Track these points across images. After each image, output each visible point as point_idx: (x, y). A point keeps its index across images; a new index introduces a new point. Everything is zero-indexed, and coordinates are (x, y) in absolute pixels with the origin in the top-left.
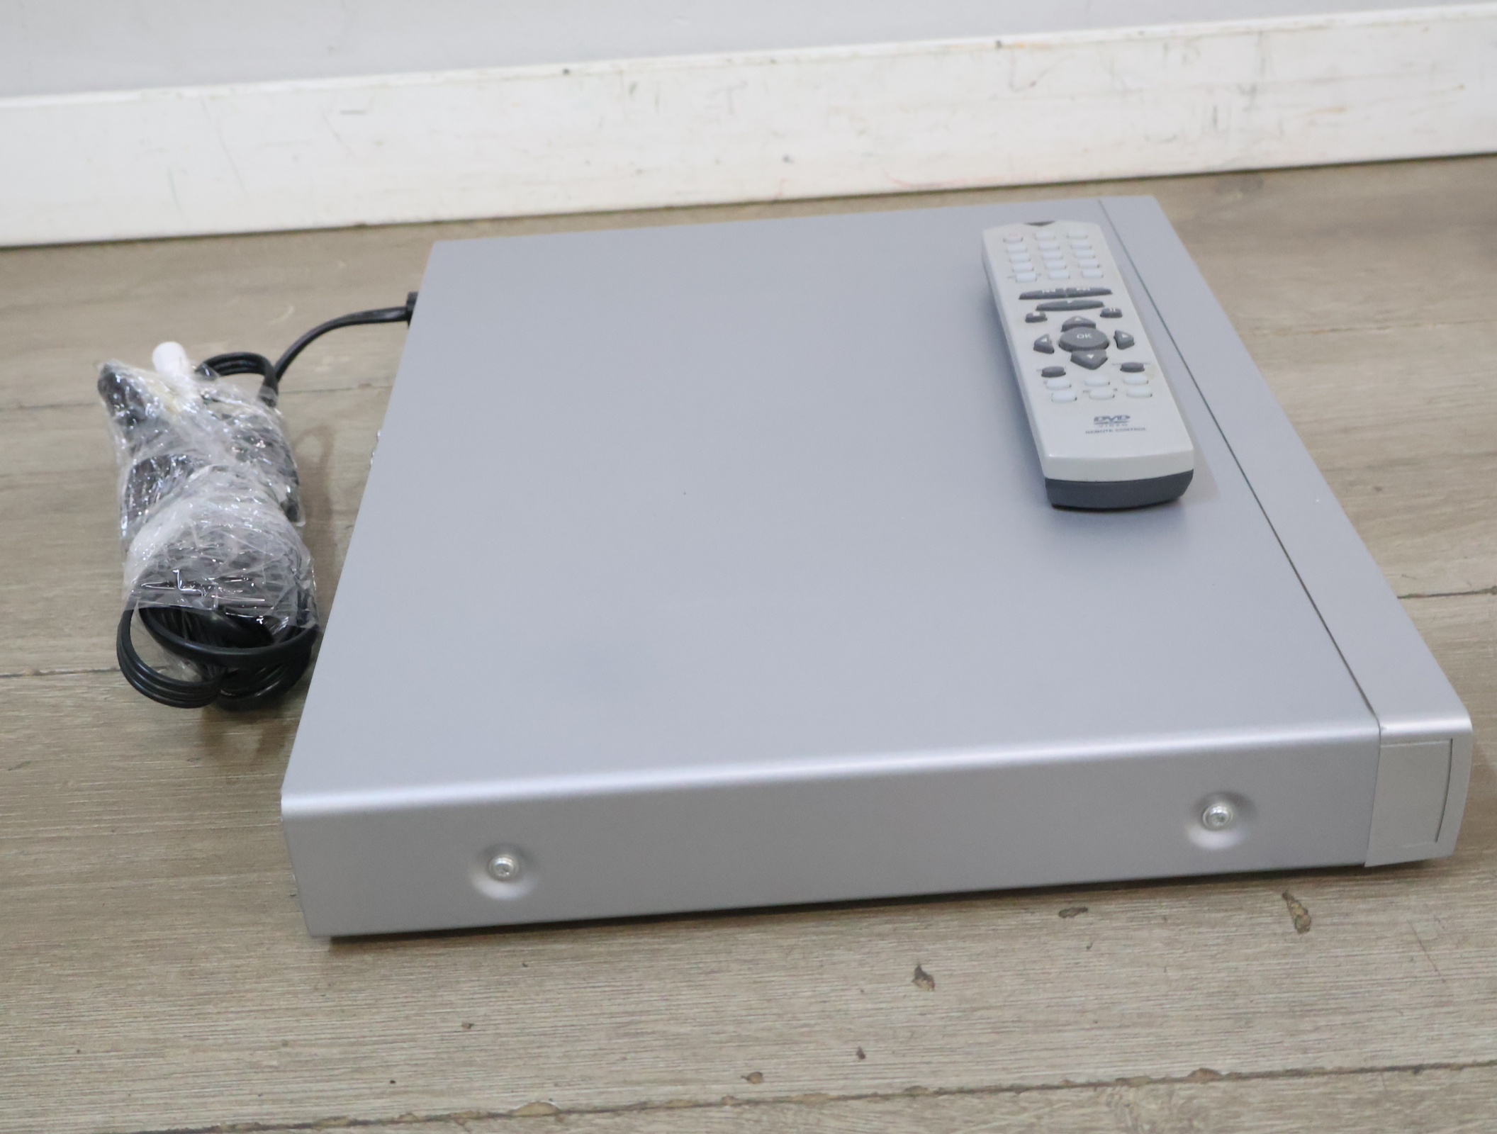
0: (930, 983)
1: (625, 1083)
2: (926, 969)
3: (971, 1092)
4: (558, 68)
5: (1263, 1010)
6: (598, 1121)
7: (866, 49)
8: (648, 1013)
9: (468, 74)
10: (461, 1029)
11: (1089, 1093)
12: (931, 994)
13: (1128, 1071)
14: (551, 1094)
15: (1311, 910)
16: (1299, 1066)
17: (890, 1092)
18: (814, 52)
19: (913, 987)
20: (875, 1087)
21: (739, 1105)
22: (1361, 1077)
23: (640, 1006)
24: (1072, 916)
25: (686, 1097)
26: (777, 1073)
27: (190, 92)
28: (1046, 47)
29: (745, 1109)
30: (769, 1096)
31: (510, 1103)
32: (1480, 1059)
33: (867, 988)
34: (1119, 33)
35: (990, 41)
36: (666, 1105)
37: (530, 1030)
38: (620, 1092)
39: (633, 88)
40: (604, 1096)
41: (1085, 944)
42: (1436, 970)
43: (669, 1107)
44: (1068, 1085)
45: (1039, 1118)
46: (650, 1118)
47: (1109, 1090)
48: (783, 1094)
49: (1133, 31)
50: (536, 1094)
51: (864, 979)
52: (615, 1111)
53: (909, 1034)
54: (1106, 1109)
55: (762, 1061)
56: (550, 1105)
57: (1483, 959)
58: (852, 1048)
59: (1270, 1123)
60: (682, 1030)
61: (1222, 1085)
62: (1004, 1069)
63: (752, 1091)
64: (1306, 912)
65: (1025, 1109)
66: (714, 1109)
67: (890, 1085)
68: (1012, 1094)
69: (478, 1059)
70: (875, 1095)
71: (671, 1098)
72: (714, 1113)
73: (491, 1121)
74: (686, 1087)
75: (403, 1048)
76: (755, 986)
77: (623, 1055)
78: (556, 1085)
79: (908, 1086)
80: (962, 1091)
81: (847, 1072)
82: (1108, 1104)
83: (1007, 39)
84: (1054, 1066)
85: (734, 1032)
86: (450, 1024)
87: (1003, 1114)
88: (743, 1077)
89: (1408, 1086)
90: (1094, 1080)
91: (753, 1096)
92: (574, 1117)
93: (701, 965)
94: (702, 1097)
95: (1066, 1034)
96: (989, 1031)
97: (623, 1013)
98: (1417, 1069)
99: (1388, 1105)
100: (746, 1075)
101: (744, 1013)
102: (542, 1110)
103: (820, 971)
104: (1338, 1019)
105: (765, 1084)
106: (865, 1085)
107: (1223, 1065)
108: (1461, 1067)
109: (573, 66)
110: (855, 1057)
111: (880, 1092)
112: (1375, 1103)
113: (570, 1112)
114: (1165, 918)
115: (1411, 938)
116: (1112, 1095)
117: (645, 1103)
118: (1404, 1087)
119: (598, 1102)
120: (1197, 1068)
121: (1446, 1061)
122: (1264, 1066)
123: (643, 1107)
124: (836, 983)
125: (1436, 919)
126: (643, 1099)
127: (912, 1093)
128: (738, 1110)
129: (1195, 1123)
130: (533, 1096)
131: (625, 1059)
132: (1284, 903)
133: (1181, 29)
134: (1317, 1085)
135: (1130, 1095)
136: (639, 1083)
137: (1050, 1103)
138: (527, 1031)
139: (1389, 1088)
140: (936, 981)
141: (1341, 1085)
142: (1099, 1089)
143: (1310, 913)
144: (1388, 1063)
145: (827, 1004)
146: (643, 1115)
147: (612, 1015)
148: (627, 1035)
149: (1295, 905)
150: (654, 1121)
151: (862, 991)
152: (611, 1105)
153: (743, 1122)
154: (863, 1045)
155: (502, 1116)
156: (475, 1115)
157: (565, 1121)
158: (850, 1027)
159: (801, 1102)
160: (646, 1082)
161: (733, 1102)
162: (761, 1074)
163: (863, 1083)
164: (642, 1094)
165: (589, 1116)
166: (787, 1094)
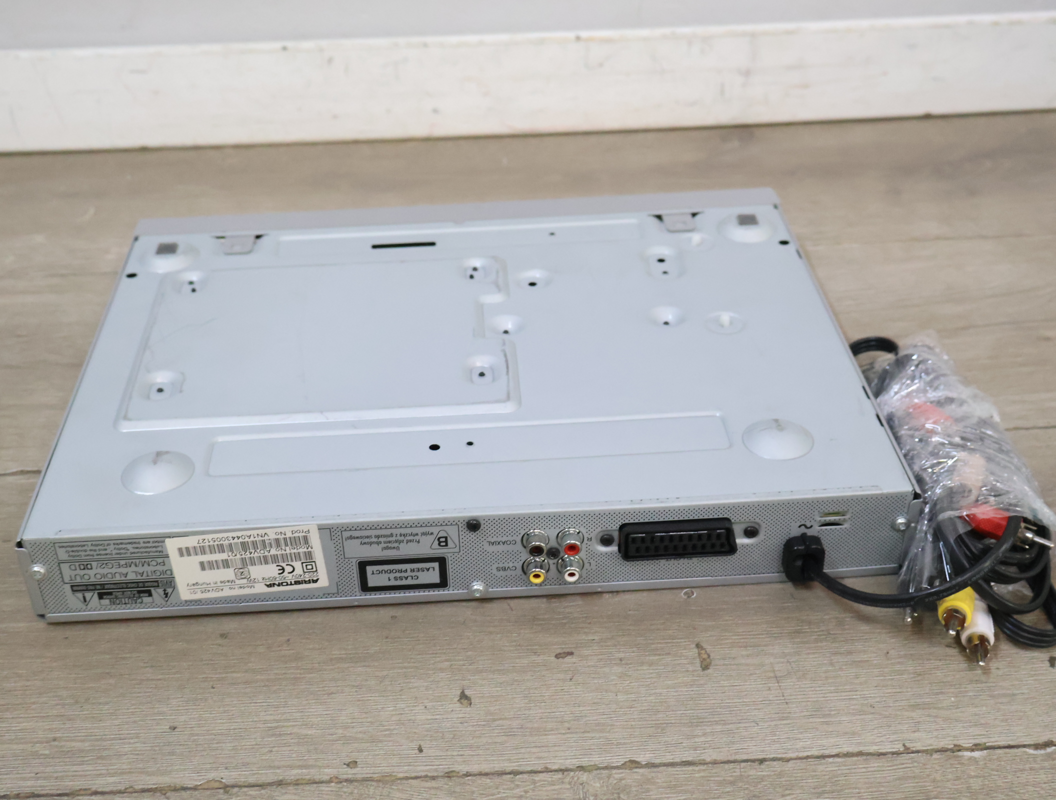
0: (469, 702)
1: (270, 767)
2: (467, 692)
3: (486, 774)
4: (278, 45)
5: (673, 722)
6: (251, 793)
7: (489, 38)
8: (288, 720)
9: (216, 48)
10: (169, 730)
11: (560, 775)
12: (469, 709)
13: (585, 762)
14: (222, 775)
15: (712, 655)
16: (690, 759)
17: (436, 774)
18: (454, 39)
19: (458, 705)
20: (427, 771)
21: (341, 782)
22: (727, 766)
23: (285, 716)
24: (563, 658)
25: (308, 777)
26: (366, 761)
27: (25, 54)
28: (609, 41)
29: (344, 785)
30: (359, 776)
31: (196, 780)
32: (801, 755)
33: (429, 705)
34: (659, 32)
35: (571, 35)
36: (294, 782)
37: (213, 732)
38: (266, 773)
39: (330, 61)
40: (256, 776)
41: (568, 677)
42: (783, 696)
43: (297, 783)
44: (547, 770)
45: (526, 792)
46: (284, 791)
47: (572, 773)
48: (369, 776)
49: (667, 31)
50: (213, 775)
51: (428, 699)
52: (261, 786)
53: (452, 736)
54: (568, 786)
55: (357, 754)
56: (221, 782)
57: (813, 689)
58: (415, 745)
59: (667, 796)
60: (310, 732)
61: (641, 771)
62: (508, 760)
63: (349, 773)
64: (709, 656)
65: (518, 786)
66: (324, 785)
67: (436, 770)
68: (512, 776)
69: (178, 751)
70: (426, 776)
71: (298, 777)
72: (324, 788)
73: (183, 792)
74: (308, 770)
75: (130, 743)
76: (358, 703)
77: (271, 749)
78: (226, 768)
79: (447, 770)
80: (481, 774)
81: (411, 761)
82: (570, 783)
83: (584, 34)
84: (539, 758)
85: (342, 734)
86: (162, 727)
87: (504, 789)
88: (345, 764)
89: (754, 772)
90: (563, 768)
91: (350, 776)
92: (236, 790)
93: (326, 689)
94: (317, 778)
95: (550, 737)
96: (503, 734)
97: (273, 720)
98: (762, 761)
99: (740, 784)
100: (347, 763)
101: (350, 721)
102: (217, 785)
103: (400, 693)
104: (719, 728)
105: (358, 769)
106: (421, 770)
107: (642, 758)
108: (788, 760)
109: (289, 44)
110: (417, 751)
111: (429, 774)
112: (732, 783)
113: (233, 786)
114: (621, 660)
115: (772, 675)
116: (573, 778)
117: (281, 781)
118: (752, 772)
119: (252, 780)
120: (628, 760)
121: (779, 756)
122: (668, 758)
123: (280, 783)
124: (410, 702)
125: (788, 662)
126: (281, 778)
127: (449, 775)
128: (340, 786)
129: (622, 796)
130: (212, 775)
131: (271, 751)
132: (696, 650)
133: (700, 30)
134: (699, 771)
135: (584, 777)
136: (279, 768)
137: (534, 782)
138: (210, 732)
139: (743, 774)
140: (473, 701)
141: (714, 771)
142: (566, 773)
143: (711, 658)
144: (745, 757)
145: (403, 715)
146: (279, 788)
147: (265, 722)
148: (273, 735)
149: (703, 652)
150: (286, 793)
151: (426, 707)
152: (260, 782)
153: (342, 794)
154: (422, 743)
155: (190, 789)
156: (173, 788)
157: (230, 792)
158: (415, 731)
159: (380, 781)
160: (284, 766)
161: (337, 780)
162: (356, 762)
163: (419, 768)
164: (279, 774)
165: (245, 789)
166: (371, 775)
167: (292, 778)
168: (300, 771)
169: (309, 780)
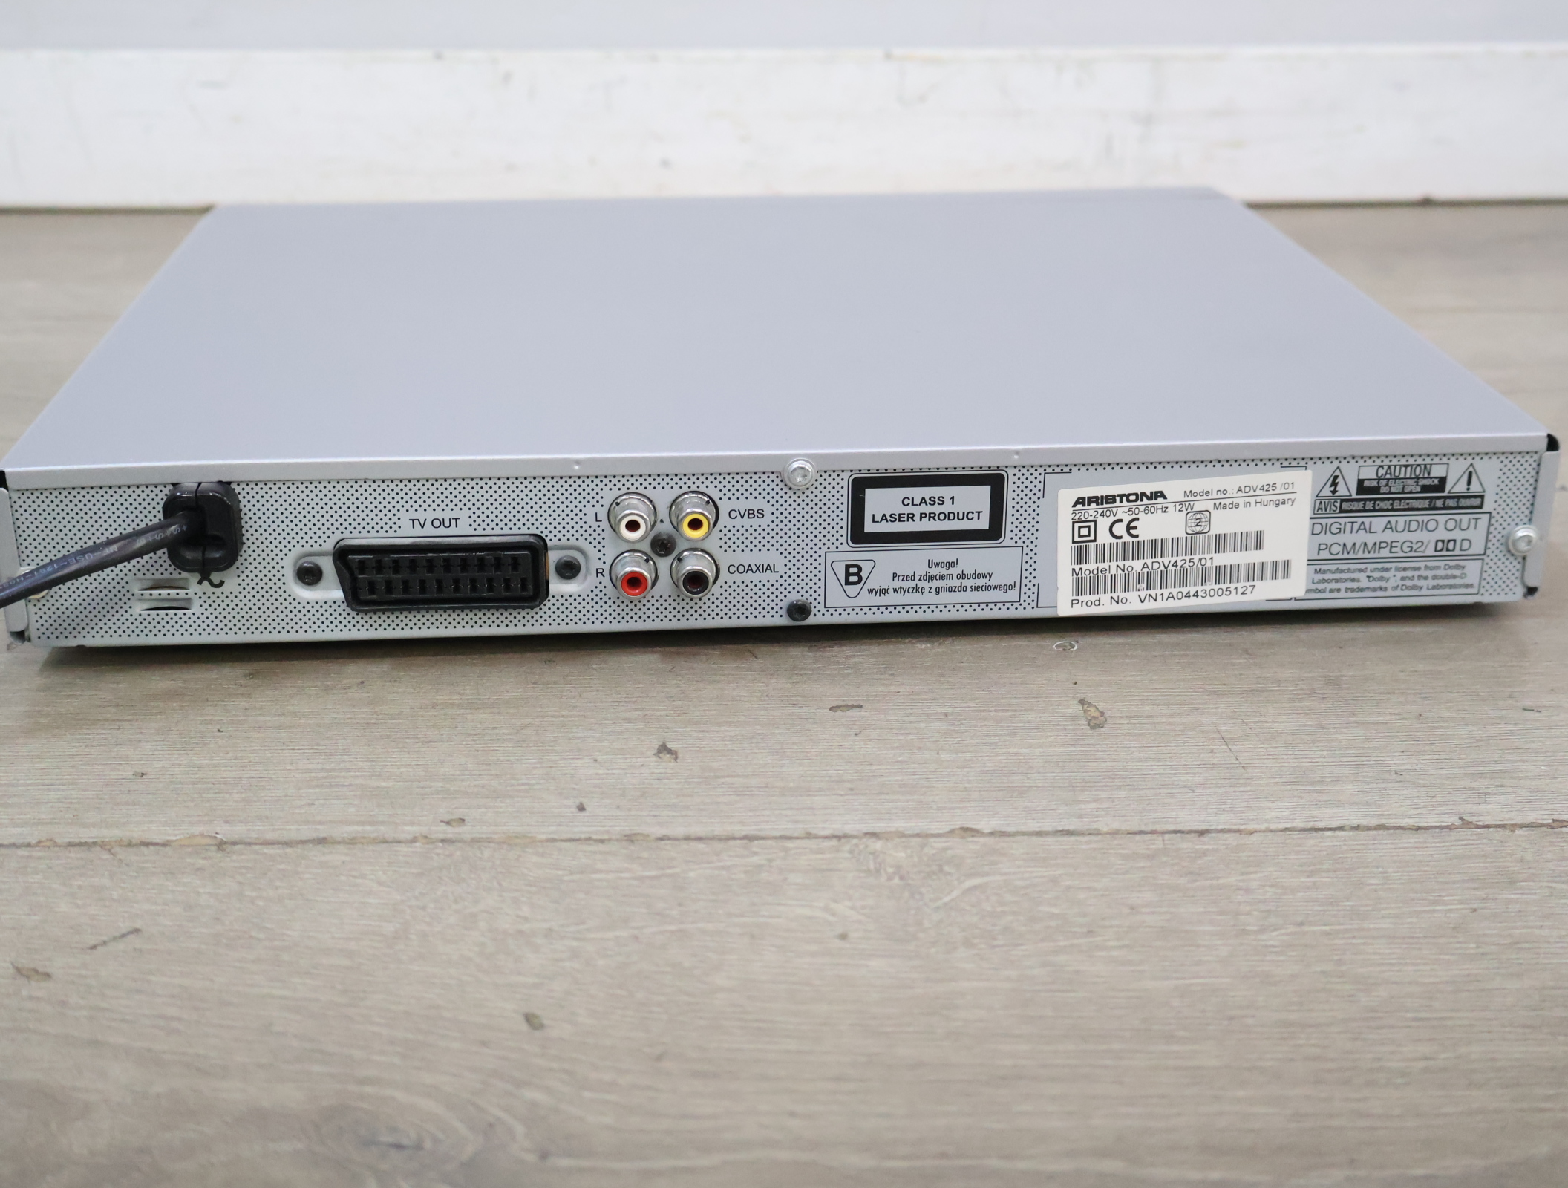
0: (674, 756)
1: (307, 822)
2: (669, 745)
3: (699, 839)
4: (429, 53)
5: (1040, 785)
6: (266, 851)
7: (751, 54)
8: (349, 770)
10: (132, 777)
11: (834, 842)
12: (673, 764)
13: (879, 827)
14: (218, 829)
15: (1108, 713)
16: (1071, 828)
17: (606, 837)
18: (699, 54)
19: (654, 759)
20: (591, 833)
21: (433, 843)
22: (1138, 837)
23: (342, 765)
24: (844, 711)
25: (374, 835)
26: (481, 819)
29: (437, 846)
30: (468, 837)
31: (169, 835)
32: (1273, 827)
33: (599, 759)
34: (1012, 53)
35: (879, 52)
36: (348, 841)
37: (210, 780)
38: (298, 830)
39: (507, 75)
40: (280, 832)
41: (853, 732)
42: (1237, 759)
43: (351, 842)
44: (809, 836)
45: (770, 860)
46: (326, 850)
47: (855, 841)
48: (484, 836)
49: (1027, 53)
50: (202, 829)
51: (600, 751)
52: (288, 844)
53: (640, 794)
54: (847, 855)
55: (467, 810)
56: (215, 837)
57: (1290, 753)
58: (573, 802)
59: (1030, 870)
60: (384, 784)
61: (982, 840)
62: (740, 823)
63: (450, 832)
64: (1102, 714)
65: (756, 854)
66: (403, 845)
67: (608, 832)
68: (745, 841)
69: (143, 800)
70: (590, 839)
71: (354, 835)
72: (403, 849)
73: (144, 849)
74: (374, 828)
75: (59, 790)
76: (476, 753)
77: (310, 802)
78: (227, 822)
79: (628, 833)
80: (687, 838)
81: (562, 820)
82: (851, 852)
83: (897, 51)
84: (796, 822)
85: (442, 787)
86: (120, 773)
87: (730, 856)
88: (442, 821)
89: (1187, 844)
90: (840, 834)
91: (450, 836)
92: (239, 847)
93: (419, 736)
94: (389, 836)
95: (816, 798)
96: (731, 793)
97: (323, 769)
98: (1202, 833)
99: (1165, 859)
100: (446, 820)
101: (458, 773)
102: (208, 841)
103: (552, 744)
104: (1123, 793)
105: (465, 828)
106: (581, 830)
107: (985, 825)
108: (1251, 833)
110: (575, 810)
111: (595, 837)
112: (1150, 857)
113: (234, 843)
114: (946, 715)
115: (1216, 736)
116: (856, 845)
117: (324, 839)
118: (1184, 845)
119: (270, 837)
120: (958, 827)
121: (1235, 827)
122: (1033, 826)
123: (322, 841)
124: (568, 754)
125: (1243, 722)
126: (323, 835)
127: (630, 838)
128: (431, 846)
129: (946, 868)
130: (197, 830)
131: (313, 804)
132: (1079, 707)
133: (1075, 53)
134: (1088, 842)
135: (878, 845)
136: (321, 823)
137: (786, 850)
138: (207, 780)
139: (1168, 847)
140: (681, 755)
141: (1116, 842)
142: (843, 840)
143: (1106, 715)
144: (1172, 828)
145: (553, 769)
146: (320, 847)
147: (309, 771)
148: (318, 786)
149: (1092, 709)
150: (331, 853)
151: (596, 760)
152: (285, 839)
153: (434, 855)
154: (585, 801)
155: (157, 844)
156: (125, 843)
157: (228, 850)
158: (575, 786)
159: (504, 843)
160: (331, 822)
161: (424, 841)
162: (463, 820)
163: (576, 830)
164: (323, 831)
165: (257, 847)
166: (489, 836)
167: (345, 835)
168: (359, 828)
169: (374, 839)
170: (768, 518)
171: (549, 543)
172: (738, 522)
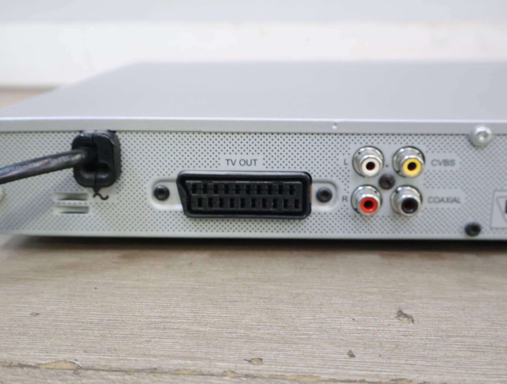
0: (410, 319)
1: (144, 355)
2: (405, 311)
6: (109, 376)
8: (178, 318)
10: (29, 316)
12: (411, 325)
14: (78, 357)
17: (377, 380)
19: (396, 320)
20: (364, 376)
21: (238, 377)
23: (173, 314)
25: (193, 368)
26: (275, 360)
29: (243, 380)
30: (265, 374)
31: (41, 359)
33: (356, 318)
36: (173, 372)
37: (82, 320)
38: (136, 360)
40: (122, 361)
43: (176, 373)
46: (155, 379)
48: (279, 374)
50: (66, 356)
51: (355, 313)
52: (127, 372)
53: (394, 346)
55: (264, 352)
56: (74, 363)
58: (343, 350)
60: (202, 329)
63: (253, 369)
66: (215, 377)
67: (377, 376)
69: (31, 332)
70: (364, 381)
71: (178, 367)
72: (214, 380)
73: (19, 370)
74: (194, 362)
76: (267, 310)
77: (149, 339)
78: (85, 352)
79: (394, 378)
81: (338, 364)
85: (244, 333)
86: (22, 313)
88: (245, 360)
91: (252, 372)
92: (90, 372)
93: (227, 298)
94: (205, 370)
96: (466, 349)
97: (159, 317)
100: (248, 359)
101: (255, 324)
102: (69, 366)
103: (320, 307)
105: (263, 366)
106: (354, 374)
110: (346, 356)
111: (368, 380)
113: (87, 369)
117: (155, 369)
119: (115, 365)
123: (153, 371)
124: (333, 314)
126: (155, 366)
127: (397, 382)
128: (237, 380)
130: (61, 357)
131: (150, 341)
136: (154, 356)
138: (78, 320)
140: (415, 319)
145: (324, 324)
146: (151, 376)
147: (149, 317)
148: (155, 328)
150: (160, 381)
151: (354, 320)
152: (126, 368)
154: (353, 349)
155: (30, 366)
156: (7, 364)
157: (81, 374)
158: (343, 338)
159: (295, 380)
160: (162, 356)
161: (232, 375)
162: (261, 360)
163: (352, 372)
164: (155, 363)
165: (103, 373)
166: (282, 374)
167: (172, 367)
168: (183, 362)
169: (194, 371)
170: (457, 166)
171: (313, 178)
172: (438, 168)
